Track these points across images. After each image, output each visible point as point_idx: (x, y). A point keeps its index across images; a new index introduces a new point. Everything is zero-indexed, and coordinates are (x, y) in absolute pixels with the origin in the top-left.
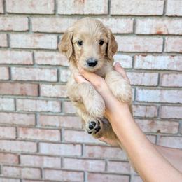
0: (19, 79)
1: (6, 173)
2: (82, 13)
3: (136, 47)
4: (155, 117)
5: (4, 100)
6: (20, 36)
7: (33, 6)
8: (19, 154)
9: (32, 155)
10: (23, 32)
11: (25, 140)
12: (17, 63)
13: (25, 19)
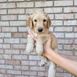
0: (21, 31)
1: (16, 68)
2: (44, 6)
3: (64, 18)
4: (72, 44)
5: (16, 39)
6: (22, 16)
7: (26, 5)
8: (21, 60)
9: (26, 60)
10: (23, 14)
11: (23, 55)
12: (21, 25)
13: (24, 10)
